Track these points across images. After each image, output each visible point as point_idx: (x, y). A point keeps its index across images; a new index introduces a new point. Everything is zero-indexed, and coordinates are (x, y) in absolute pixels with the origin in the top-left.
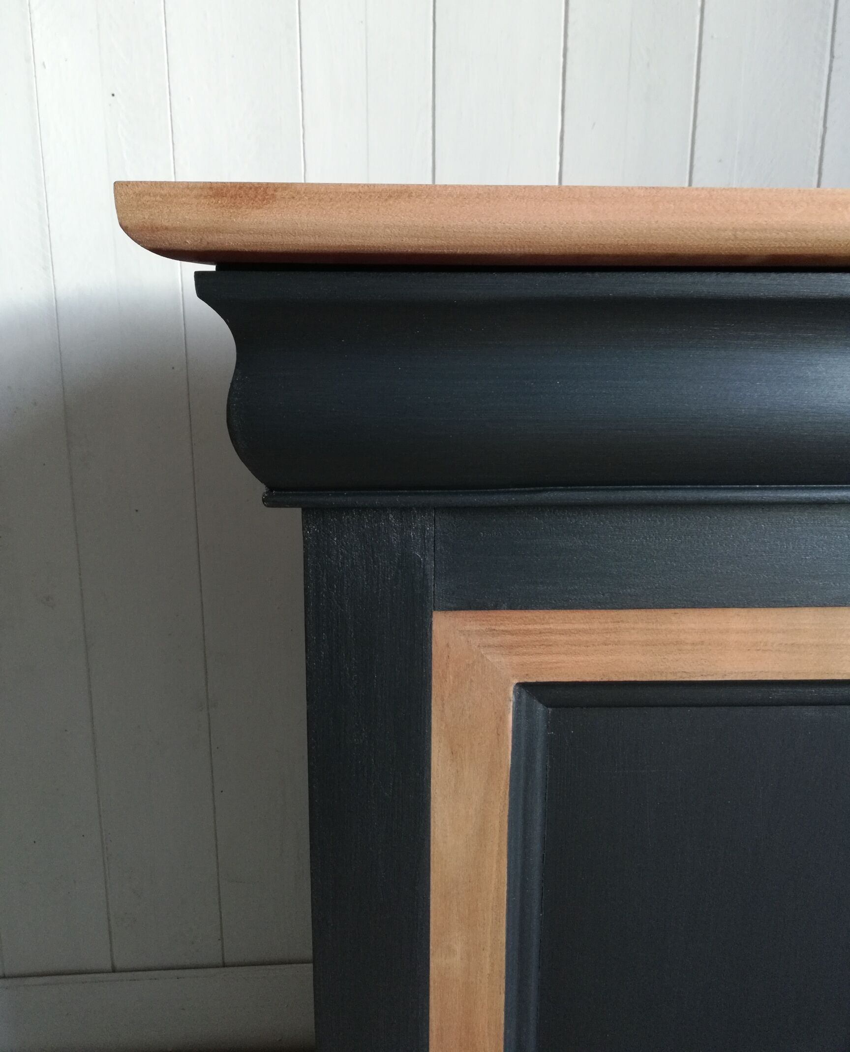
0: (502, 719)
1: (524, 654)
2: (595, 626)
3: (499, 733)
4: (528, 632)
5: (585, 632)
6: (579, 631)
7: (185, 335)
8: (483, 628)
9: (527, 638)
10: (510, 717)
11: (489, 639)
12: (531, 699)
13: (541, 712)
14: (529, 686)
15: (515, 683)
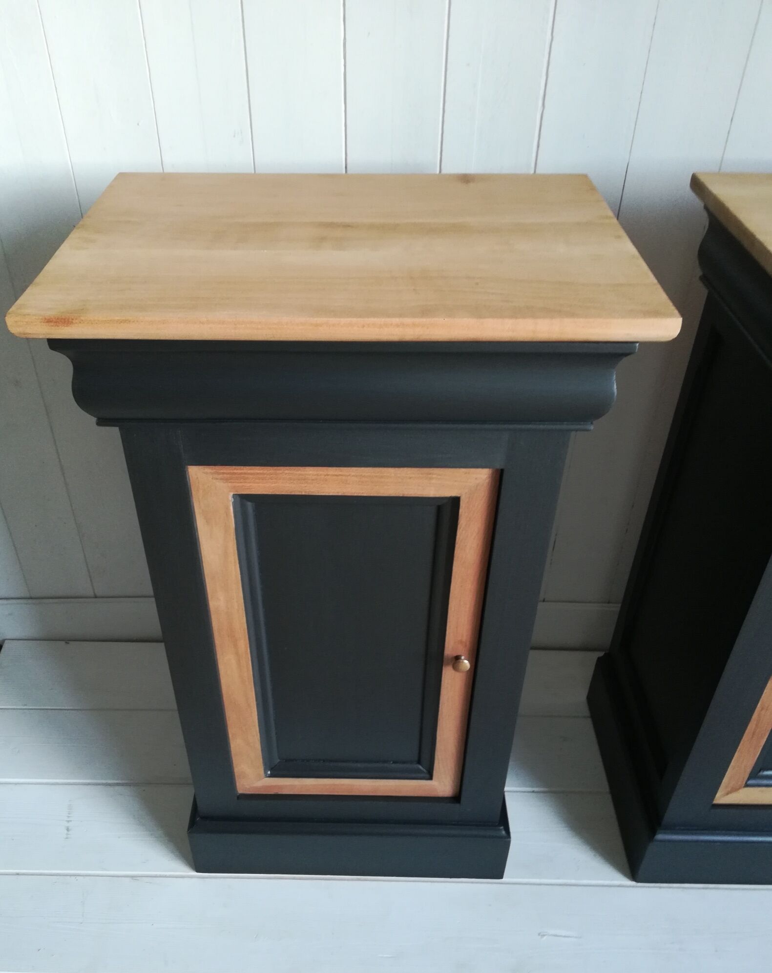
0: (227, 508)
1: (234, 482)
2: (265, 472)
3: (227, 514)
4: (235, 474)
5: (261, 474)
6: (258, 474)
7: (80, 205)
8: (212, 471)
9: (234, 476)
10: (231, 508)
11: (216, 476)
12: (243, 500)
13: (250, 505)
14: (239, 495)
15: (232, 494)
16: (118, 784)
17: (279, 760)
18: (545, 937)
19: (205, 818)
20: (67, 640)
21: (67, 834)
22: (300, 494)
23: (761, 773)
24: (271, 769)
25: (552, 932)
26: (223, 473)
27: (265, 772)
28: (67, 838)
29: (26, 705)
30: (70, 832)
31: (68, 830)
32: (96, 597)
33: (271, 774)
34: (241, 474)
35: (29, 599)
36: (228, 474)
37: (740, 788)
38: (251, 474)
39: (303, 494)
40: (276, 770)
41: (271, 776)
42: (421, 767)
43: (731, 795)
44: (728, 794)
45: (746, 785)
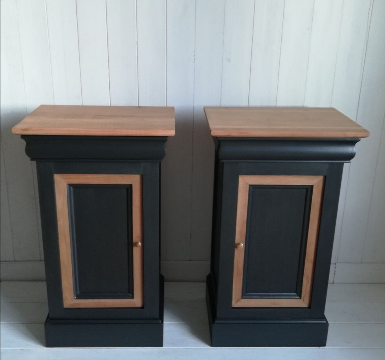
3: (65, 191)
5: (75, 177)
9: (67, 178)
11: (62, 178)
13: (72, 187)
14: (69, 184)
15: (67, 183)
17: (79, 292)
19: (51, 319)
23: (246, 293)
26: (64, 177)
27: (74, 297)
33: (76, 298)
37: (240, 299)
38: (72, 177)
40: (79, 296)
42: (130, 294)
43: (238, 303)
44: (237, 302)
45: (242, 298)
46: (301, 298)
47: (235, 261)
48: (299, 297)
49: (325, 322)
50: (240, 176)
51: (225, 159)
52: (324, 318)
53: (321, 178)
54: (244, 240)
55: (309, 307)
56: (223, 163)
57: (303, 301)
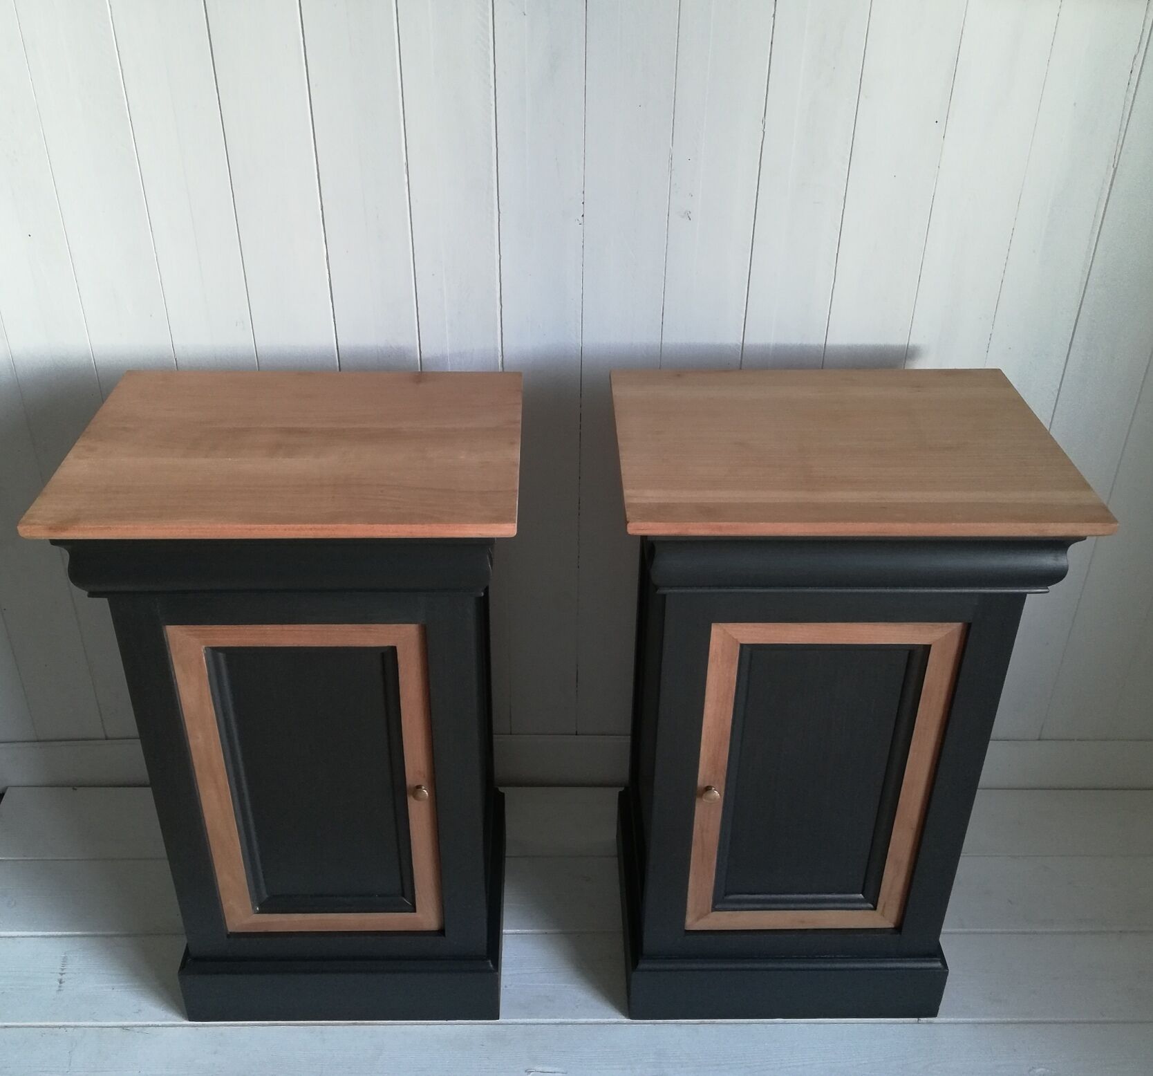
0: (200, 659)
1: (204, 638)
2: (230, 629)
3: (201, 664)
4: (205, 631)
5: (226, 630)
6: (224, 630)
8: (186, 629)
9: (204, 633)
10: (204, 658)
11: (190, 633)
12: (214, 652)
13: (221, 655)
14: (210, 648)
15: (204, 647)
16: (117, 936)
17: (267, 896)
18: (532, 1073)
19: (196, 959)
20: (75, 786)
21: (60, 987)
22: (261, 646)
23: (726, 898)
24: (260, 906)
25: (540, 1069)
26: (195, 630)
27: (253, 907)
28: (60, 990)
29: (25, 856)
30: (63, 984)
31: (61, 982)
32: (107, 739)
33: (260, 909)
34: (210, 630)
35: (35, 741)
36: (199, 630)
37: (708, 913)
38: (218, 630)
39: (264, 645)
40: (266, 907)
41: (260, 912)
42: (404, 899)
43: (701, 920)
44: (698, 919)
45: (714, 909)
46: (875, 908)
47: (696, 827)
48: (871, 906)
49: (939, 965)
50: (713, 624)
51: (671, 587)
52: (938, 954)
53: (955, 628)
54: (722, 777)
55: (898, 928)
56: (664, 596)
57: (883, 914)
